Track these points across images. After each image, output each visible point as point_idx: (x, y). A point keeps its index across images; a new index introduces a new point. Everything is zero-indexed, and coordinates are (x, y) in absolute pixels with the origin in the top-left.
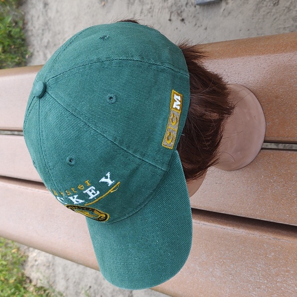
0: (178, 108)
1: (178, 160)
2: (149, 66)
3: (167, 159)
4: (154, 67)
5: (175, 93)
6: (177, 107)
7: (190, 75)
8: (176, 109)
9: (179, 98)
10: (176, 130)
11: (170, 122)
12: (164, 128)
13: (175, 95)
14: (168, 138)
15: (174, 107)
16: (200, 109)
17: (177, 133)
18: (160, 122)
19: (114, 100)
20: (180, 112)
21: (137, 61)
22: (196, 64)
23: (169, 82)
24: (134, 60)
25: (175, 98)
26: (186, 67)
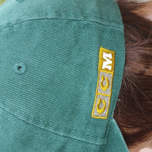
0: (110, 68)
1: (117, 129)
2: (68, 23)
3: (101, 131)
4: (74, 23)
5: (104, 51)
6: (107, 67)
7: (124, 27)
8: (106, 69)
9: (110, 56)
10: (109, 95)
11: (99, 87)
12: (91, 96)
13: (104, 54)
14: (98, 107)
15: (103, 67)
16: (138, 67)
17: (111, 99)
18: (86, 88)
19: (23, 70)
20: (112, 73)
21: (52, 19)
22: (135, 14)
23: (95, 39)
24: (48, 19)
25: (104, 57)
26: (120, 19)
